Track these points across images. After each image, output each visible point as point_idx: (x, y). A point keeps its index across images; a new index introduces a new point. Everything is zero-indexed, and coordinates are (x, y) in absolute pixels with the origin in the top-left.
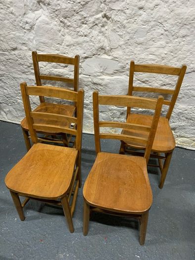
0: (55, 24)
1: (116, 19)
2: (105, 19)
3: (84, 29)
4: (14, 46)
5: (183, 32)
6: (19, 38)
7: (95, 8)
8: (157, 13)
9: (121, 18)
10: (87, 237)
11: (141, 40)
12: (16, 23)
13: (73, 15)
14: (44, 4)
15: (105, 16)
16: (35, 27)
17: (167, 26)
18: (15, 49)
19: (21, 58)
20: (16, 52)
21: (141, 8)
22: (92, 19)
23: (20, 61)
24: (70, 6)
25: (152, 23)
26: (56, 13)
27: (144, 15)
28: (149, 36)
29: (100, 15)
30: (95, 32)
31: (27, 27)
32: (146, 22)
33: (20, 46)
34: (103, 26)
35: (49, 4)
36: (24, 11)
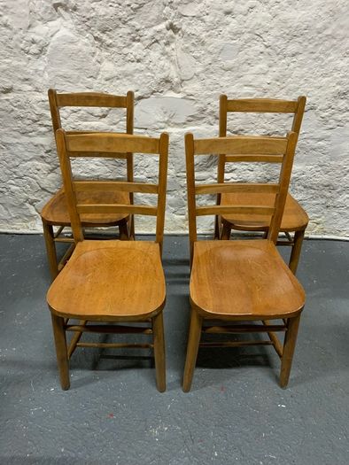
0: (85, 43)
1: (188, 31)
2: (170, 32)
3: (136, 49)
4: (7, 85)
5: (292, 48)
6: (17, 69)
7: (154, 13)
8: (253, 20)
9: (197, 29)
10: (191, 394)
11: (230, 63)
12: (12, 44)
13: (117, 27)
14: (66, 10)
15: (171, 27)
16: (49, 49)
17: (269, 39)
18: (8, 91)
19: (20, 107)
20: (11, 96)
21: (228, 13)
22: (149, 33)
23: (19, 112)
24: (112, 11)
25: (247, 36)
26: (86, 23)
27: (233, 24)
28: (242, 56)
29: (162, 26)
30: (154, 55)
31: (34, 48)
32: (237, 34)
33: (18, 85)
34: (167, 44)
35: (75, 9)
36: (28, 22)
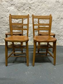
0: (16, 10)
3: (24, 11)
5: (49, 11)
12: (4, 10)
14: (13, 5)
20: (3, 19)
21: (38, 5)
24: (20, 5)
26: (16, 7)
29: (28, 7)
30: (27, 12)
31: (7, 11)
33: (4, 17)
